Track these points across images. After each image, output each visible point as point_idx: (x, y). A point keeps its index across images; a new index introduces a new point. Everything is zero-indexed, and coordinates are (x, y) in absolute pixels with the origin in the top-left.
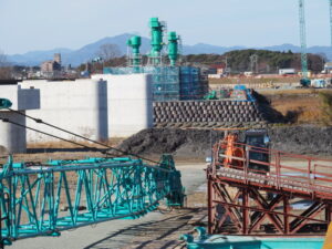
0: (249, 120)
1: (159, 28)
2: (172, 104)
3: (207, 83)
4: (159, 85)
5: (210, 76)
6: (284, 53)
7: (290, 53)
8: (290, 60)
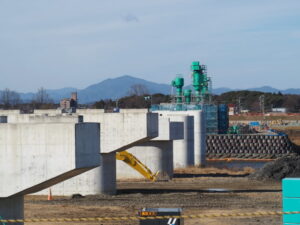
0: (281, 152)
1: (200, 71)
2: (213, 137)
6: (274, 94)
7: (280, 94)
8: (281, 100)
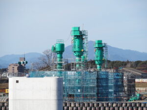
1: (80, 36)
2: (89, 104)
3: (134, 86)
4: (79, 88)
5: (137, 80)
